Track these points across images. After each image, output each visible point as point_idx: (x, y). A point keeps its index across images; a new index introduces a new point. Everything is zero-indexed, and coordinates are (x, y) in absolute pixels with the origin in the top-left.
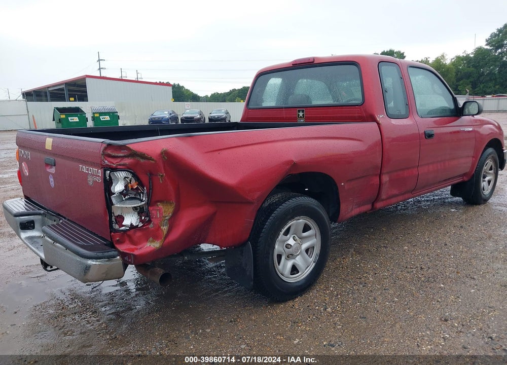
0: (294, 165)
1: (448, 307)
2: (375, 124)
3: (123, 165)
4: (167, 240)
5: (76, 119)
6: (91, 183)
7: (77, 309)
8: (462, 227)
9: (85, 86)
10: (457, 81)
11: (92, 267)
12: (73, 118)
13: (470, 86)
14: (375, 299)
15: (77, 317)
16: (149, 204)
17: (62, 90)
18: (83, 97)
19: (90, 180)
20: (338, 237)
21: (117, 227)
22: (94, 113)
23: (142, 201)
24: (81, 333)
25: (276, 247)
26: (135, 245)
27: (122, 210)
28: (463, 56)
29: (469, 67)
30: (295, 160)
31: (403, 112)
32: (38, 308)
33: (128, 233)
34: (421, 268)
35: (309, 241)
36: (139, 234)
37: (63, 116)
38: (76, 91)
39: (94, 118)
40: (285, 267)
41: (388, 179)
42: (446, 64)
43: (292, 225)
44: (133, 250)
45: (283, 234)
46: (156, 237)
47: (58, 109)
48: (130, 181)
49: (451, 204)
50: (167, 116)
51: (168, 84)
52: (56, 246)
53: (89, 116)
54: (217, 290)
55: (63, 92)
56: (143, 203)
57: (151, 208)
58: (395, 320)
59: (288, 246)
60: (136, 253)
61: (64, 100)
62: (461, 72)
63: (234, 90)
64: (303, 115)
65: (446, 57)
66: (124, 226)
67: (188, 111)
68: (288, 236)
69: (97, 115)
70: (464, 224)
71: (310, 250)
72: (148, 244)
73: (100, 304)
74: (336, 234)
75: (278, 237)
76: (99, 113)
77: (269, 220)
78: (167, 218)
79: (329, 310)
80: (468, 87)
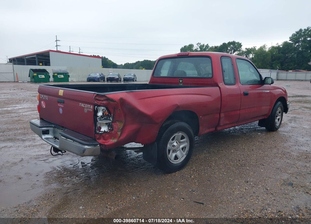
0: (178, 107)
1: (250, 177)
2: (218, 88)
3: (103, 104)
4: (120, 139)
5: (43, 76)
6: (86, 112)
7: (68, 175)
8: (262, 142)
9: (49, 57)
10: (272, 62)
11: (86, 150)
12: (41, 76)
13: (280, 64)
14: (215, 173)
15: (69, 178)
16: (112, 122)
17: (35, 58)
18: (47, 63)
19: (86, 110)
20: (198, 145)
21: (98, 132)
22: (54, 73)
23: (110, 120)
24: (73, 184)
25: (168, 146)
26: (105, 140)
27: (100, 124)
28: (276, 47)
29: (279, 53)
30: (179, 104)
31: (233, 82)
32: (48, 174)
33: (103, 135)
34: (239, 160)
35: (184, 144)
36: (107, 135)
37: (35, 74)
38: (43, 59)
39: (54, 76)
40: (172, 156)
41: (224, 116)
42: (266, 51)
43: (176, 135)
44: (104, 143)
45: (172, 140)
46: (115, 138)
47: (32, 70)
48: (105, 111)
49: (259, 131)
50: (99, 77)
51: (98, 57)
52: (68, 140)
53: (51, 75)
54: (137, 168)
55: (35, 60)
56: (111, 121)
57: (113, 124)
58: (224, 182)
59: (174, 146)
60: (106, 144)
61: (36, 65)
62: (274, 56)
63: (139, 62)
64: (182, 82)
65: (266, 47)
66: (101, 131)
67: (111, 74)
68: (174, 141)
69: (55, 74)
70: (264, 141)
71: (184, 149)
72: (111, 140)
73: (79, 173)
74: (197, 143)
75: (169, 141)
76: (57, 73)
77: (165, 133)
78: (120, 129)
79: (192, 177)
80: (278, 65)
